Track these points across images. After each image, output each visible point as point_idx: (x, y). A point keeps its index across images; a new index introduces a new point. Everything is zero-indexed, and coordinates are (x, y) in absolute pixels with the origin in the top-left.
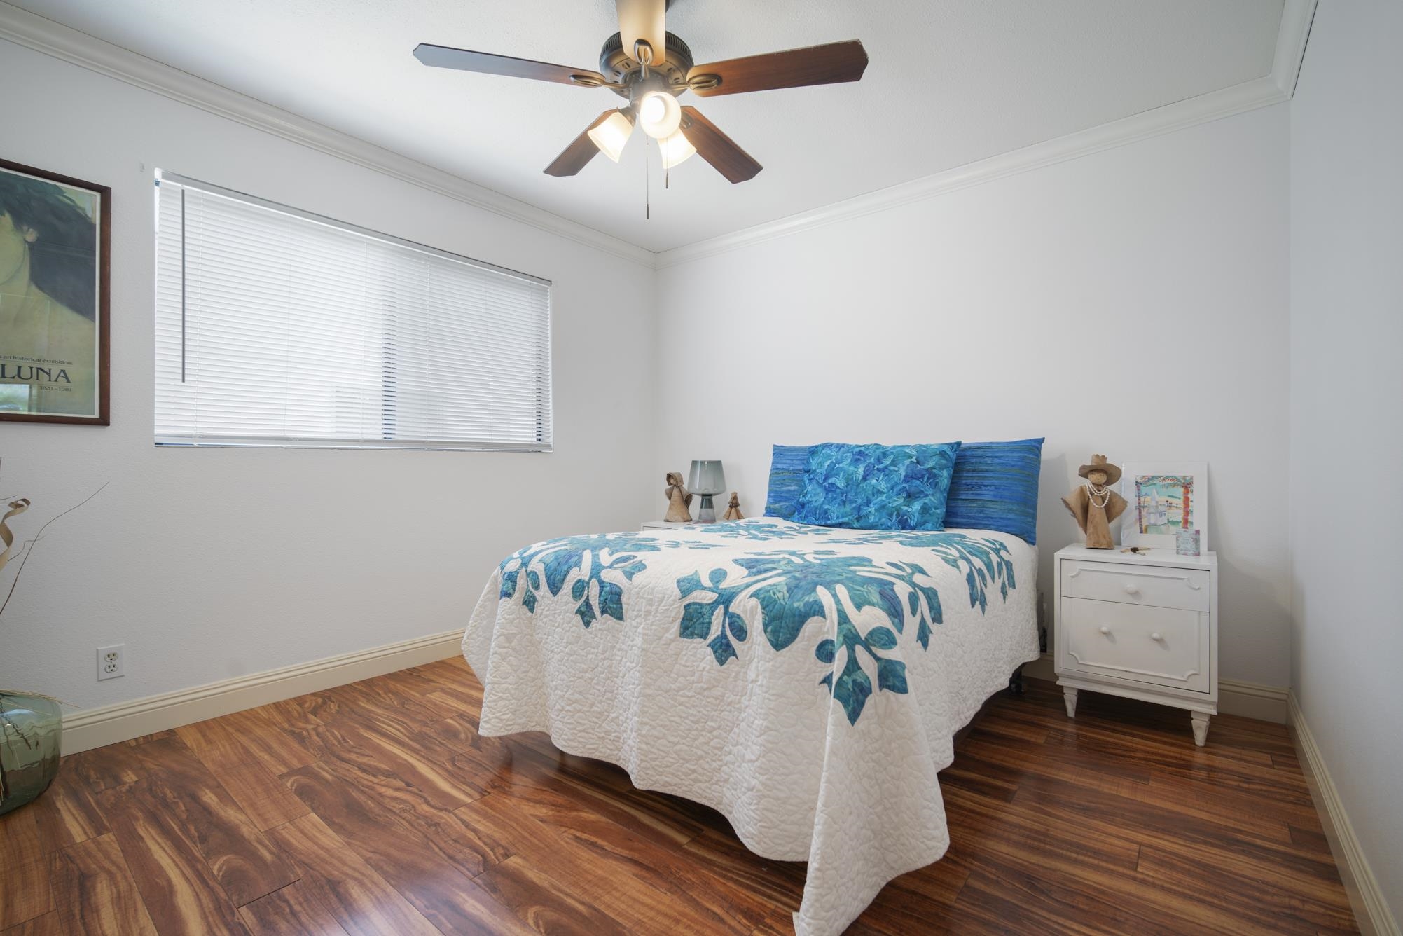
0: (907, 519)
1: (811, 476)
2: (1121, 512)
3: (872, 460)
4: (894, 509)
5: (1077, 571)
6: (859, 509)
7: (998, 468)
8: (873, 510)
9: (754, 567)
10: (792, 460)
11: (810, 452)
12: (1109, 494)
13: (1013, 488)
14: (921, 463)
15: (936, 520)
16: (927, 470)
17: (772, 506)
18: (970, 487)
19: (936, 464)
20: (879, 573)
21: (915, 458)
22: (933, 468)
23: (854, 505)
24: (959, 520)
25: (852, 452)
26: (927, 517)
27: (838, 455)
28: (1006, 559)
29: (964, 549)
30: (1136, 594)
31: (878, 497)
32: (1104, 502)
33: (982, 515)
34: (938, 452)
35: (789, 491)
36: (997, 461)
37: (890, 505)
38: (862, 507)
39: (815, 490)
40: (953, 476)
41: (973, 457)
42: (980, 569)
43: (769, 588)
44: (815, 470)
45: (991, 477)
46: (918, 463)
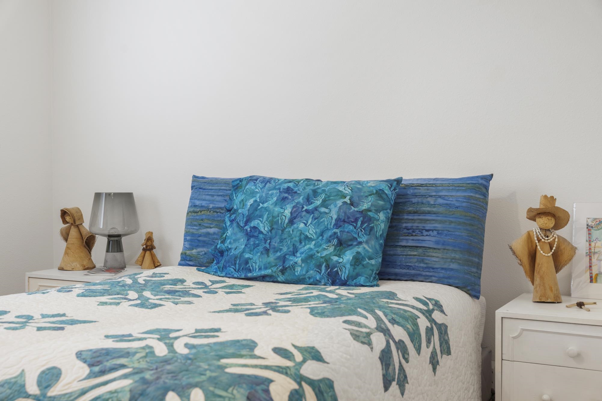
0: (337, 272)
1: (233, 217)
2: (570, 259)
3: (301, 200)
4: (323, 260)
5: (519, 331)
6: (284, 259)
7: (441, 209)
8: (299, 260)
9: (99, 363)
10: (213, 196)
11: (233, 186)
12: (556, 240)
13: (457, 233)
14: (355, 204)
15: (371, 272)
16: (361, 212)
17: (188, 252)
18: (410, 231)
19: (372, 205)
20: (256, 366)
21: (348, 197)
22: (369, 210)
23: (279, 254)
24: (397, 270)
25: (280, 189)
26: (359, 269)
27: (263, 192)
28: (439, 321)
29: (386, 316)
30: (578, 357)
31: (305, 245)
32: (551, 249)
33: (422, 265)
34: (375, 191)
35: (208, 234)
36: (440, 201)
37: (319, 255)
38: (287, 257)
39: (235, 234)
40: (392, 219)
41: (415, 196)
42: (401, 341)
43: (108, 397)
44: (236, 211)
45: (434, 220)
46: (352, 204)
